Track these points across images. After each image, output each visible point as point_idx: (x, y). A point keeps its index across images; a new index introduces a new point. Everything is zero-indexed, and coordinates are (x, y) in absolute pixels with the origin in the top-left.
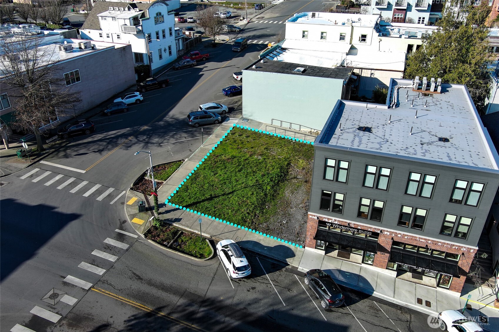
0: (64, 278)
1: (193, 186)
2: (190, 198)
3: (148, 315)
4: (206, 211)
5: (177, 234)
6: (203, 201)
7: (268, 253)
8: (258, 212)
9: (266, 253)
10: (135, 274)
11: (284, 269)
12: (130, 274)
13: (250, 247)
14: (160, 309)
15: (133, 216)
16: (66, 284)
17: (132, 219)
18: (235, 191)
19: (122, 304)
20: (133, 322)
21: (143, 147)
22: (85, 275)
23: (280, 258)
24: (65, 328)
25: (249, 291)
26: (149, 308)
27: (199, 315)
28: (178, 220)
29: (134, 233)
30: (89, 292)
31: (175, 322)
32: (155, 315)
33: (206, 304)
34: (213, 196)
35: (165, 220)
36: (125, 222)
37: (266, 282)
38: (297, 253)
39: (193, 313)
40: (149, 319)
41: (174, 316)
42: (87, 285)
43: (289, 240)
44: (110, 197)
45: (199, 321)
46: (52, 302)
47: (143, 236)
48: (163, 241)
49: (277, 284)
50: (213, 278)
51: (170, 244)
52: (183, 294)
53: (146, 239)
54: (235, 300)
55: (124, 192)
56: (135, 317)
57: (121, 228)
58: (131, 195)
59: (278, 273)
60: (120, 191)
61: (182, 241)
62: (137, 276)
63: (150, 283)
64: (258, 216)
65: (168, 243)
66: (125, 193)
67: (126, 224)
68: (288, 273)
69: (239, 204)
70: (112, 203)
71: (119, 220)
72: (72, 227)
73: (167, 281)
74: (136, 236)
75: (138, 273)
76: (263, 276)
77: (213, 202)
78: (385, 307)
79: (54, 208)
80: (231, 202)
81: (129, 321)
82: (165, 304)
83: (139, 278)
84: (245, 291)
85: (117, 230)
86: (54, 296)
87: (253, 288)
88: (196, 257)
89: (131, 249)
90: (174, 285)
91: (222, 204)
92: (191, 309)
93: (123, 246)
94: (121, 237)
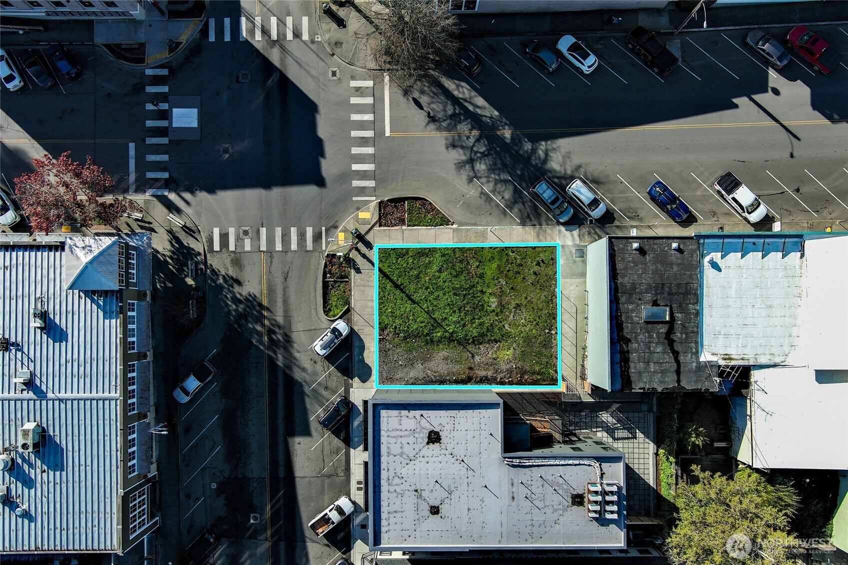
0: (262, 227)
1: (410, 258)
2: (389, 267)
3: (260, 305)
4: (382, 289)
5: (344, 278)
6: (391, 280)
7: (356, 361)
8: (402, 335)
9: (356, 359)
10: (288, 273)
11: (346, 378)
12: (287, 269)
13: (356, 343)
14: (268, 309)
15: (345, 231)
16: (258, 232)
17: (342, 231)
18: (417, 303)
19: (261, 281)
20: (251, 299)
21: (459, 163)
22: (271, 240)
23: (356, 372)
24: (229, 259)
25: (311, 360)
26: (265, 303)
27: (274, 337)
28: (358, 271)
29: (327, 243)
30: (260, 253)
31: (263, 325)
32: (262, 309)
33: (285, 338)
34: (402, 287)
35: (353, 260)
36: (336, 227)
37: (326, 369)
38: (368, 384)
39: (274, 332)
40: (258, 308)
41: (267, 322)
42: (263, 248)
43: (380, 373)
44: (362, 191)
45: (271, 340)
46: (241, 235)
47: (326, 255)
48: (330, 272)
49: (327, 377)
50: (311, 330)
51: (330, 279)
52: (287, 317)
53: (325, 258)
54: (297, 355)
55: (374, 198)
56: (255, 297)
57: (327, 231)
58: (372, 209)
59: (340, 374)
60: (373, 194)
61: (339, 286)
62: (287, 276)
63: (285, 289)
64: (398, 337)
65: (331, 277)
66: (372, 201)
67: (334, 230)
68: (343, 382)
69: (402, 315)
70: (354, 199)
71: (336, 221)
72: (310, 190)
73: (292, 300)
74: (324, 248)
75: (290, 274)
76: (330, 365)
77: (394, 290)
78: (344, 458)
79: (323, 155)
80: (402, 306)
81: (250, 295)
82: (272, 310)
83: (286, 279)
84: (310, 358)
85: (324, 228)
86: (246, 233)
87: (315, 362)
88: (324, 307)
89: (310, 254)
90: (291, 306)
91: (396, 299)
92: (277, 330)
93: (310, 245)
94: (317, 237)
